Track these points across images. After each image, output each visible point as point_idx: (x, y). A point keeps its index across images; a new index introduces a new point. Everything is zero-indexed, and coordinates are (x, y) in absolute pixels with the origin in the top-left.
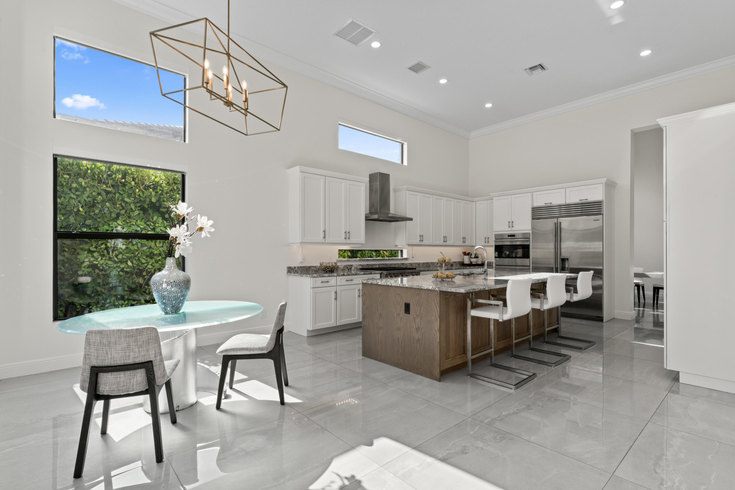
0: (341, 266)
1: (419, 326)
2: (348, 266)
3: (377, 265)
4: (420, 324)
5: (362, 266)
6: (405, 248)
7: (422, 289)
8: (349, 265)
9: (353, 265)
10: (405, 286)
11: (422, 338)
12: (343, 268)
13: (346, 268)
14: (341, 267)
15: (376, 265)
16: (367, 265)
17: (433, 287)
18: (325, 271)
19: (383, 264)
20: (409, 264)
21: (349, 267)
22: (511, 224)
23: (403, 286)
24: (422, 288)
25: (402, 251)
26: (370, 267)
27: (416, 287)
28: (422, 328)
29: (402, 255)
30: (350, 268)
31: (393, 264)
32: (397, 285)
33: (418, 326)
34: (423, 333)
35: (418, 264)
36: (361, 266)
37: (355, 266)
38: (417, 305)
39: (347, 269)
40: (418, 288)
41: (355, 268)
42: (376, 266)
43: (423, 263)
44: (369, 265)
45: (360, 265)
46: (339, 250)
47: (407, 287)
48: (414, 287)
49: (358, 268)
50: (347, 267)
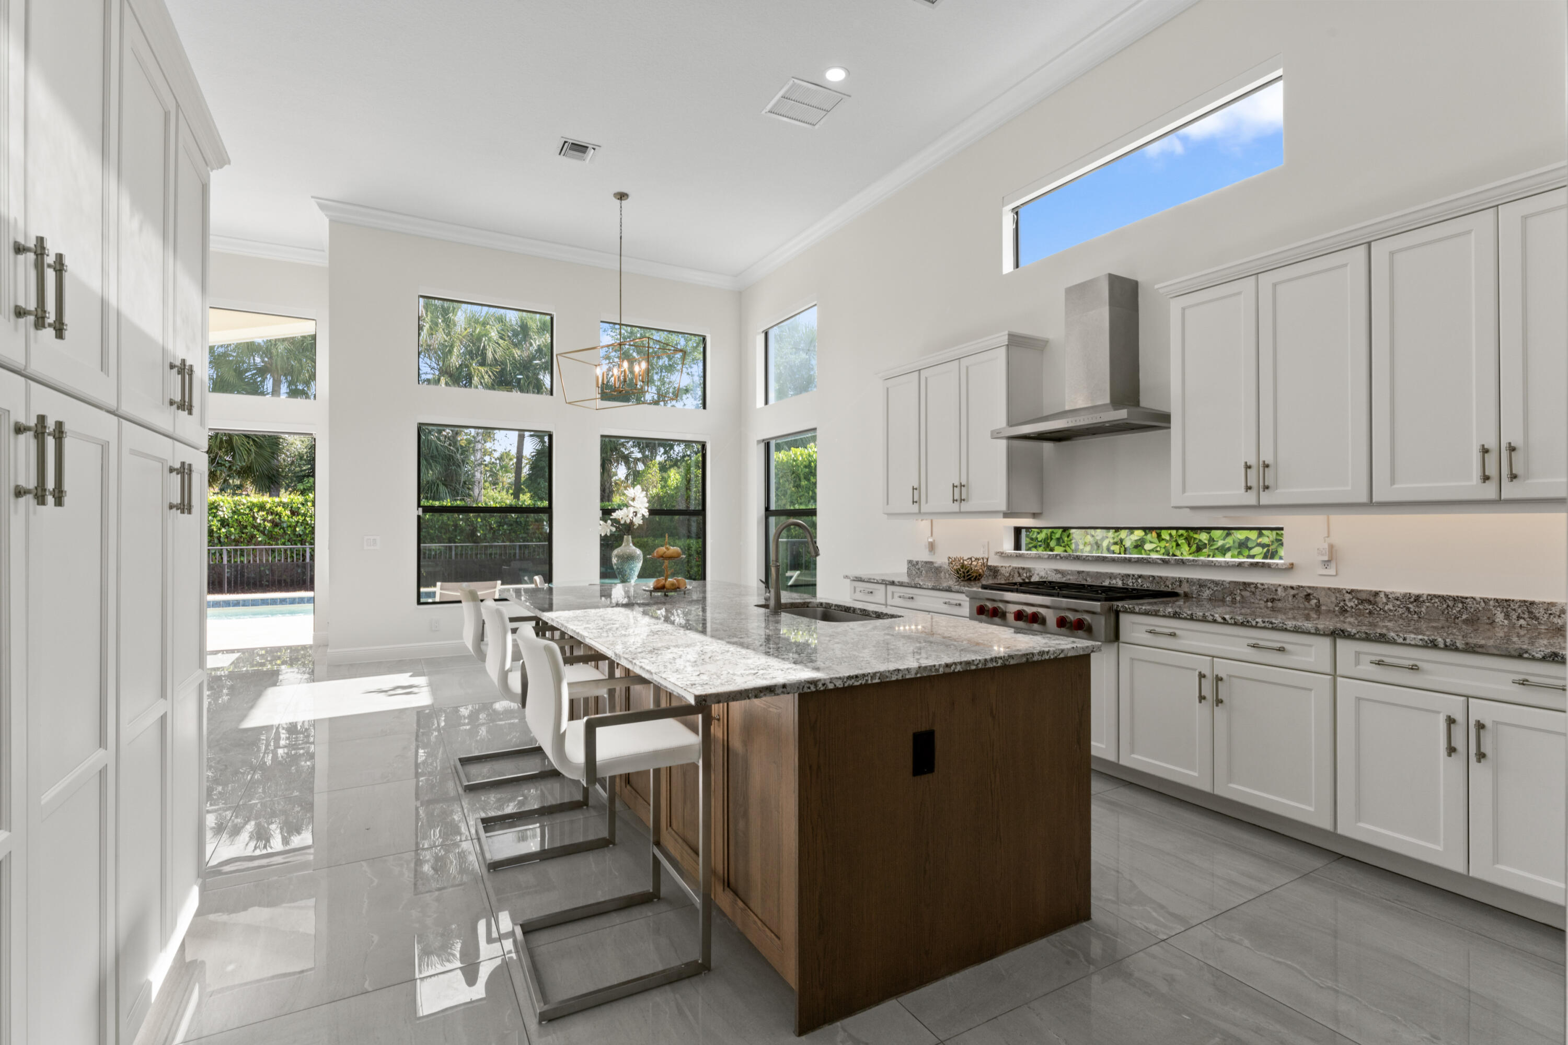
0: (1003, 568)
2: (1021, 571)
8: (1024, 569)
12: (1010, 574)
13: (1016, 573)
14: (1003, 571)
15: (1111, 576)
18: (966, 578)
20: (1293, 592)
21: (1025, 575)
36: (1060, 576)
43: (1405, 595)
50: (1019, 573)
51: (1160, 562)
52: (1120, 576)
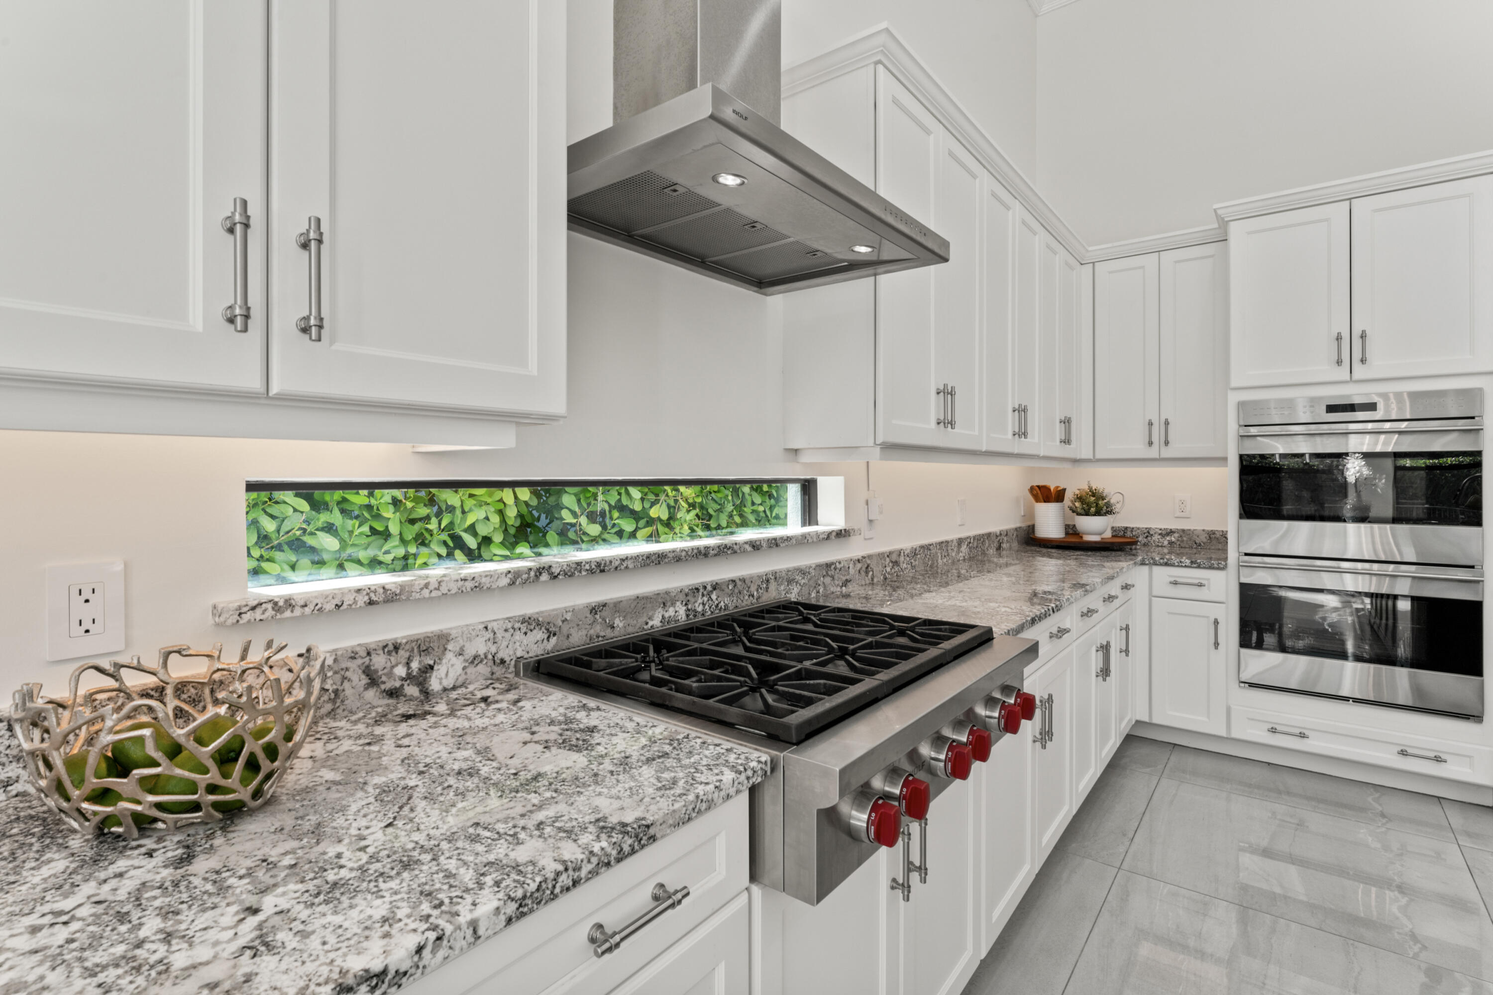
2: (379, 661)
3: (673, 604)
5: (551, 634)
6: (828, 472)
9: (443, 639)
13: (358, 679)
15: (664, 600)
16: (594, 610)
19: (715, 586)
20: (859, 566)
22: (1351, 347)
25: (808, 488)
26: (618, 622)
29: (809, 513)
30: (409, 677)
31: (775, 573)
35: (894, 557)
36: (539, 634)
37: (479, 646)
39: (371, 695)
41: (475, 660)
42: (671, 612)
44: (617, 607)
45: (530, 623)
46: (251, 487)
49: (504, 654)
51: (747, 547)
52: (682, 597)
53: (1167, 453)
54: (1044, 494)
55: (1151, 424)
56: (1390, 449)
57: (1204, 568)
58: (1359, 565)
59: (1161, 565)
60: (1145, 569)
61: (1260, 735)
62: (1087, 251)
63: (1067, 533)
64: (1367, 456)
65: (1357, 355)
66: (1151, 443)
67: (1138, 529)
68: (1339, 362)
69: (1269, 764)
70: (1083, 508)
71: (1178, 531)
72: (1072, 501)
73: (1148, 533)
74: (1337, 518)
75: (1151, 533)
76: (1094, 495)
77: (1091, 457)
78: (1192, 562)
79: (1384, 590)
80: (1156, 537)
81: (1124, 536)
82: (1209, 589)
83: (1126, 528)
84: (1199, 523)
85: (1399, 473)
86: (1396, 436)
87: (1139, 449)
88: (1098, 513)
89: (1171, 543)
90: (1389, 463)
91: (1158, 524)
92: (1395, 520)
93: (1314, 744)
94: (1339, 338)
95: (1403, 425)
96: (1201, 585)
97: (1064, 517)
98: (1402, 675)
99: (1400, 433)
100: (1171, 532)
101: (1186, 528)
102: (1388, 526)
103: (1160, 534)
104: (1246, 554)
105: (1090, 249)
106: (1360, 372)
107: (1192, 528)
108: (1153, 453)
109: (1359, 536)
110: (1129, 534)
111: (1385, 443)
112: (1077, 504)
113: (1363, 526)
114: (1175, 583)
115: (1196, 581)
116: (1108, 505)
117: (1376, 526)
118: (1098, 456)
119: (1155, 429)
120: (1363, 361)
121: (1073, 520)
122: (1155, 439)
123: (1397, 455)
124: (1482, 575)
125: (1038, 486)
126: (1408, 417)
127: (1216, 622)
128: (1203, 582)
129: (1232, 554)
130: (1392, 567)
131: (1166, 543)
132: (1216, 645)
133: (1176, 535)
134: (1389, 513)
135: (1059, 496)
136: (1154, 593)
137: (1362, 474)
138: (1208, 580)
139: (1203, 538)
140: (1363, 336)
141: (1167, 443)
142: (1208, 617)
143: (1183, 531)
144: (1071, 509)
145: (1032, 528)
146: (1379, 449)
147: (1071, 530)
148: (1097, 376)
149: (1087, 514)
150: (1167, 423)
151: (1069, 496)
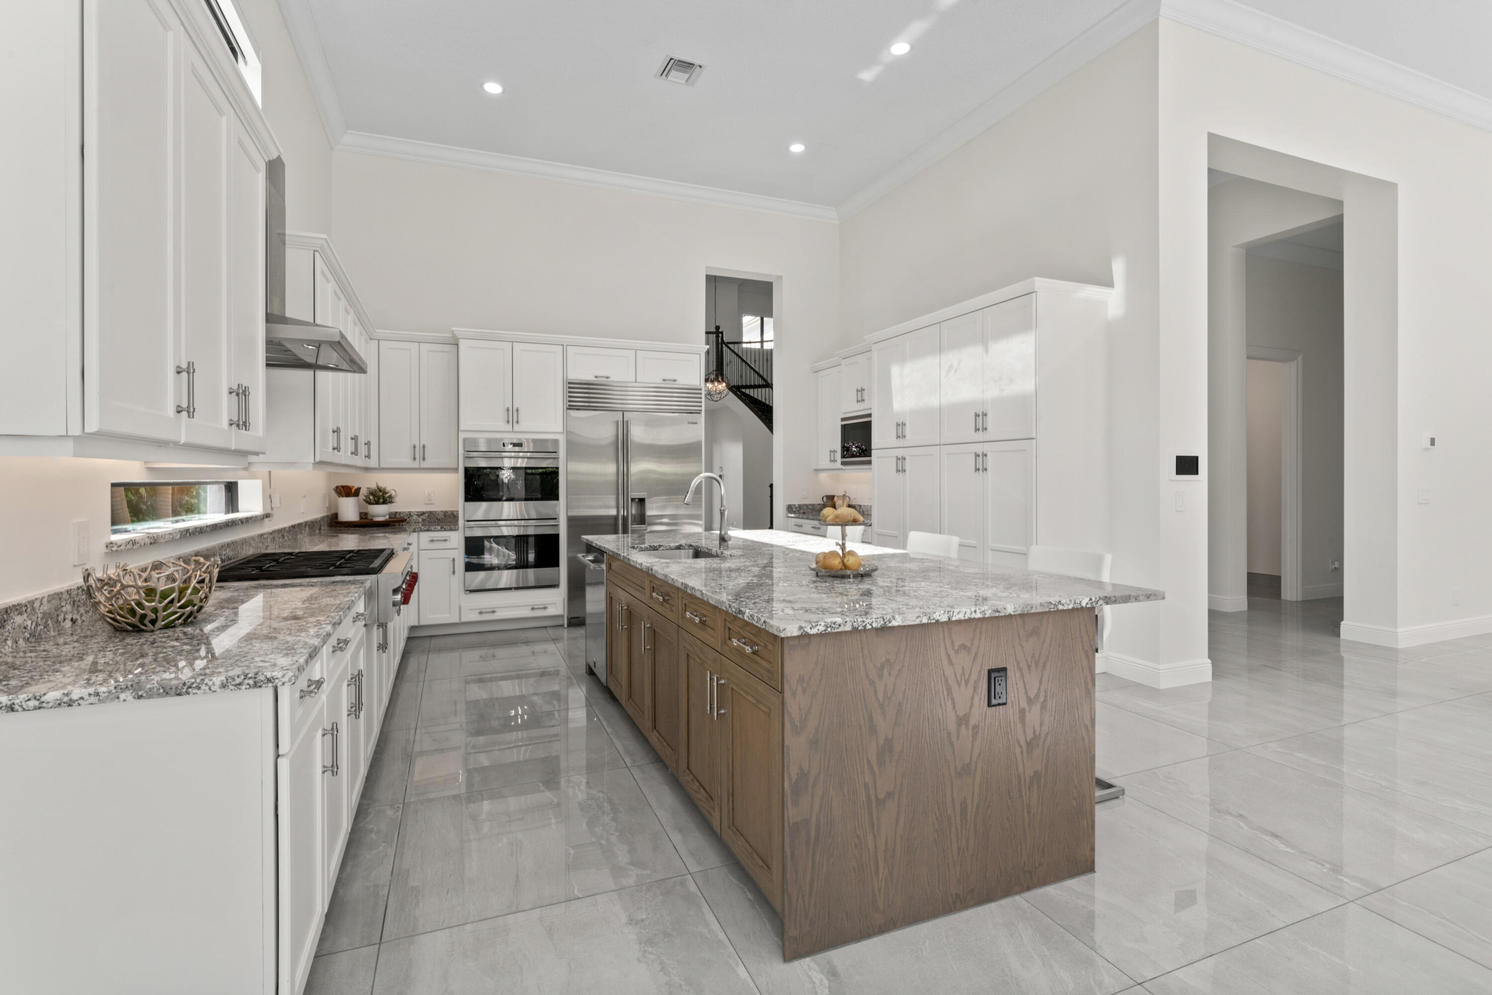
1: (1037, 734)
4: (1041, 725)
7: (1058, 611)
10: (1002, 614)
11: (1046, 766)
17: (1091, 599)
22: (512, 415)
23: (997, 615)
24: (1060, 607)
27: (1040, 610)
28: (1047, 734)
32: (973, 616)
33: (1034, 733)
34: (1048, 751)
38: (1029, 667)
40: (1047, 610)
46: (114, 485)
47: (1010, 616)
48: (1033, 611)
53: (424, 465)
54: (346, 491)
55: (414, 447)
56: (524, 465)
57: (448, 530)
58: (508, 522)
59: (425, 531)
60: (415, 534)
61: (475, 617)
62: (375, 332)
63: (361, 518)
64: (514, 469)
65: (515, 419)
66: (415, 459)
67: (404, 512)
68: (508, 422)
69: (478, 632)
70: (375, 500)
71: (427, 512)
72: (366, 496)
73: (410, 514)
74: (500, 500)
75: (412, 514)
76: (380, 491)
77: (377, 466)
78: (441, 528)
79: (521, 533)
80: (415, 517)
81: (395, 518)
82: (450, 542)
83: (396, 513)
84: (439, 506)
85: (527, 476)
86: (526, 459)
87: (407, 462)
88: (384, 503)
89: (423, 520)
90: (522, 472)
91: (415, 509)
92: (526, 500)
93: (499, 615)
94: (508, 410)
95: (529, 455)
96: (445, 540)
97: (360, 506)
98: (531, 573)
99: (528, 458)
100: (423, 513)
101: (432, 510)
102: (523, 503)
103: (417, 515)
104: (468, 521)
105: (377, 331)
106: (516, 428)
107: (435, 510)
108: (416, 465)
109: (509, 508)
110: (398, 516)
111: (522, 463)
112: (371, 497)
113: (511, 503)
114: (432, 541)
115: (443, 539)
116: (390, 497)
117: (518, 503)
118: (382, 466)
119: (417, 450)
120: (517, 422)
121: (367, 508)
122: (417, 456)
123: (526, 468)
124: (559, 522)
125: (342, 487)
126: (532, 450)
127: (454, 560)
128: (447, 538)
129: (461, 522)
130: (523, 522)
131: (420, 520)
132: (454, 572)
133: (426, 515)
134: (523, 495)
135: (356, 493)
136: (421, 548)
137: (511, 478)
138: (449, 537)
139: (441, 516)
140: (517, 410)
141: (424, 459)
142: (449, 558)
143: (430, 512)
144: (365, 500)
145: (336, 516)
146: (518, 465)
147: (363, 515)
148: (381, 416)
149: (377, 503)
150: (424, 447)
151: (363, 492)
